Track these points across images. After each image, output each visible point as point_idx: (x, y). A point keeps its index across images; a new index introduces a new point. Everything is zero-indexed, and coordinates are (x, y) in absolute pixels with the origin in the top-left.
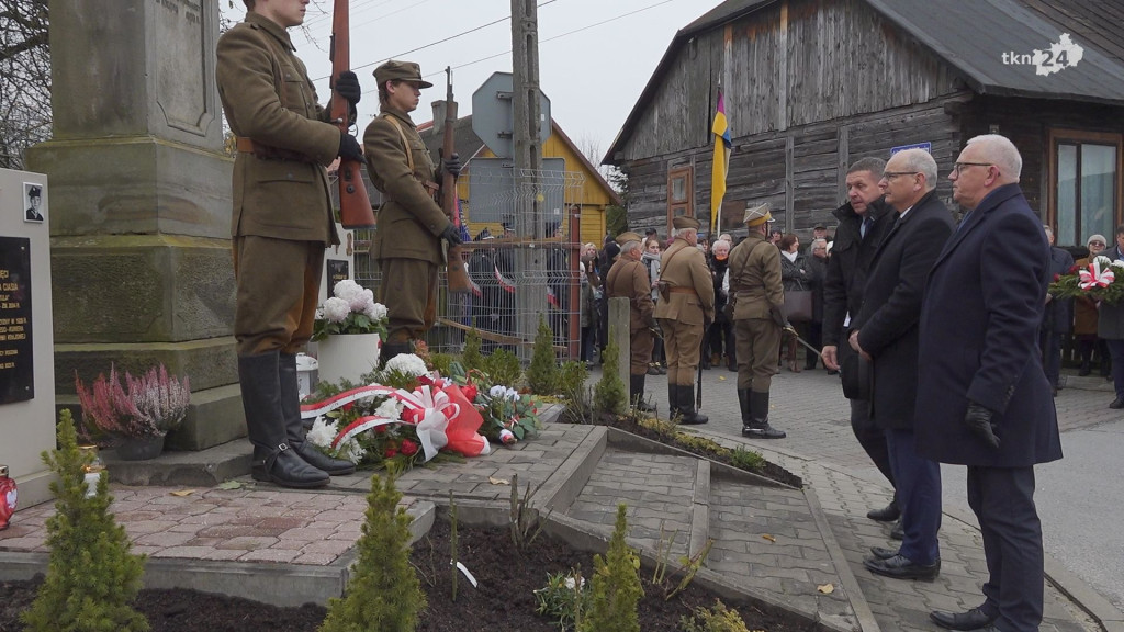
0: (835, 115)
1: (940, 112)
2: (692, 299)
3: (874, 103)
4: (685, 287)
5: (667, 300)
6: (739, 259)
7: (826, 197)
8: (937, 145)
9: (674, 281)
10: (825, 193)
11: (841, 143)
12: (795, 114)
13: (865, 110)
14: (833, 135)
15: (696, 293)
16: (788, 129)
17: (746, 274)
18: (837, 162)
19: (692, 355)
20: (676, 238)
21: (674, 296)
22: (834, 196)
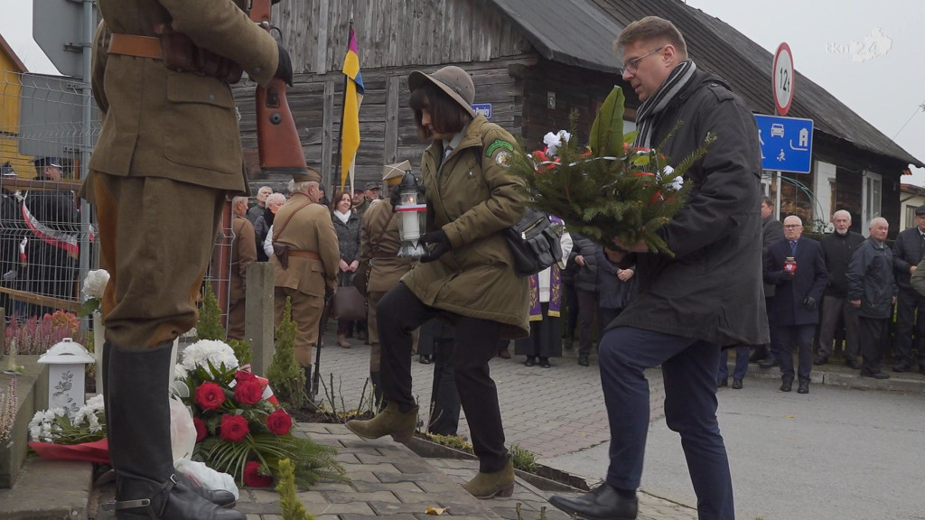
0: (385, 63)
1: (502, 73)
2: (315, 266)
3: (430, 56)
4: (308, 251)
5: (285, 265)
6: (378, 221)
7: (371, 152)
8: (499, 108)
9: (296, 243)
10: (370, 148)
11: (391, 96)
12: (337, 56)
13: (420, 62)
14: (381, 85)
15: (320, 259)
16: (328, 72)
17: (386, 240)
18: (386, 114)
19: (312, 330)
20: (297, 193)
21: (293, 261)
22: (379, 152)
